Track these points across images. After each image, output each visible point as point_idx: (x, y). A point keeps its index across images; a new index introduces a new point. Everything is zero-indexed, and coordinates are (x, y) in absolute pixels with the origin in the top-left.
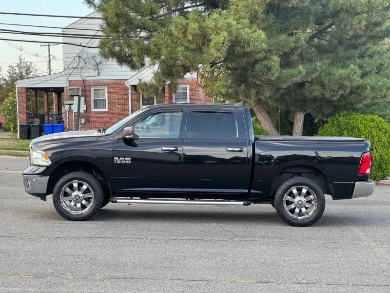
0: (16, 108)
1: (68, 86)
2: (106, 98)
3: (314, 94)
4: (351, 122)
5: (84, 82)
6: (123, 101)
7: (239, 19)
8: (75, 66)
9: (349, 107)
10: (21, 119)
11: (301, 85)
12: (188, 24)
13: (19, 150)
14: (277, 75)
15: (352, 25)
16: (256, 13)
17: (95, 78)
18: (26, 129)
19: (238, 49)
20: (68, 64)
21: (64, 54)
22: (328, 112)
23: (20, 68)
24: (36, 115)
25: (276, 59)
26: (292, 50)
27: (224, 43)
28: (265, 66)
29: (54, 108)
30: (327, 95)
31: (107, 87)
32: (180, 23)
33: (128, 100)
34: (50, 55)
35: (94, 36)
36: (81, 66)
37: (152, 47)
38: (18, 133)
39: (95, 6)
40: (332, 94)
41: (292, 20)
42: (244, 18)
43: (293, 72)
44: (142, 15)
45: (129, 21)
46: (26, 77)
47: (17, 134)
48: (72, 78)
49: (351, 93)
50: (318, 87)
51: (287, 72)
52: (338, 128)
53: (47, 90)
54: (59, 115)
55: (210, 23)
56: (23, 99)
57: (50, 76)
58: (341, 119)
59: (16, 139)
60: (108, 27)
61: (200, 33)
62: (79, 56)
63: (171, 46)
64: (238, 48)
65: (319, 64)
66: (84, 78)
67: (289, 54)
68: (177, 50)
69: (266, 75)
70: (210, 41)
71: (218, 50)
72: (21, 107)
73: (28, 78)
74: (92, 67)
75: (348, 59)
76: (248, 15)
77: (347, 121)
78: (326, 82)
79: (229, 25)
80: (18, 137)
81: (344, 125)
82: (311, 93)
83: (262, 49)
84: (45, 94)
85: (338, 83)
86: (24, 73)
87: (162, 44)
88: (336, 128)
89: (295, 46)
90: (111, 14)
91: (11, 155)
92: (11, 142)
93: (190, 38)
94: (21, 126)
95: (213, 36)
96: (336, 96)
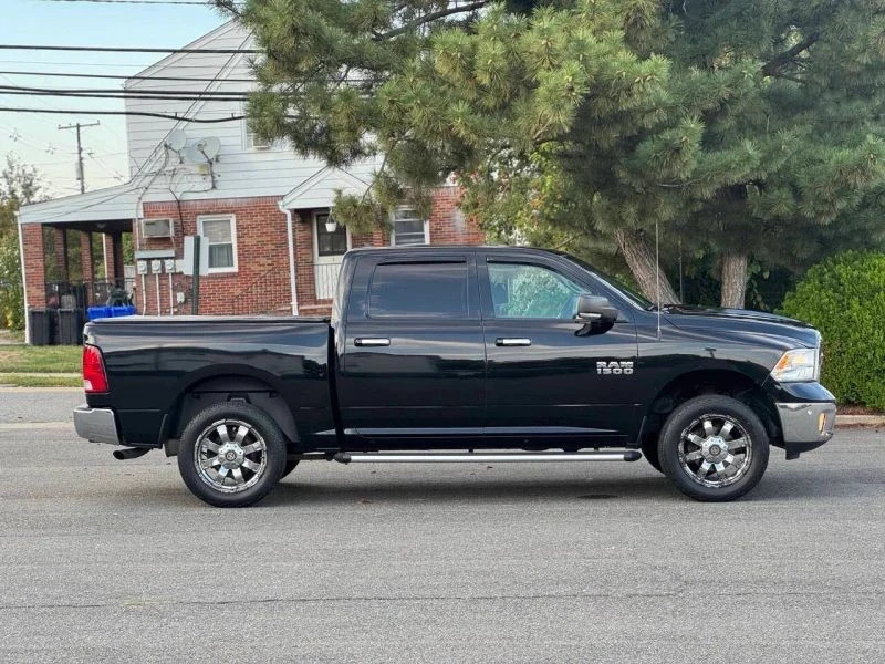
0: (20, 272)
1: (141, 215)
2: (234, 242)
3: (774, 211)
4: (868, 275)
5: (179, 207)
6: (273, 247)
7: (601, 30)
8: (156, 169)
9: (857, 240)
10: (32, 297)
11: (738, 191)
12: (474, 46)
13: (37, 371)
14: (694, 164)
15: (865, 40)
16: (639, 15)
17: (205, 196)
18: (46, 321)
19: (603, 106)
20: (141, 163)
21: (129, 141)
22: (803, 255)
23: (10, 182)
24: (66, 288)
25: (694, 125)
26: (723, 105)
27: (572, 89)
28: (667, 145)
29: (105, 269)
30: (809, 214)
31: (233, 215)
32: (456, 44)
33: (286, 243)
34: (80, 150)
35: (200, 93)
36: (172, 168)
37: (385, 107)
38: (27, 331)
39: (234, 11)
40: (821, 209)
41: (720, 31)
42: (611, 28)
43: (728, 158)
44: (354, 30)
45: (323, 46)
46: (25, 202)
47: (24, 334)
48: (150, 198)
49: (864, 205)
50: (786, 193)
51: (714, 158)
52: (835, 292)
53: (89, 227)
54: (118, 286)
55: (532, 41)
56: (37, 249)
57: (83, 198)
58: (841, 269)
59: (25, 346)
60: (272, 61)
61: (507, 69)
62: (166, 146)
63: (432, 102)
64: (602, 102)
65: (786, 136)
66: (178, 195)
67: (716, 113)
68: (450, 110)
69: (669, 166)
70: (537, 84)
71: (558, 108)
72: (33, 270)
73: (29, 203)
74: (196, 170)
75: (850, 123)
76: (619, 21)
77: (856, 273)
78: (803, 182)
79: (582, 45)
80: (27, 341)
81: (850, 283)
82: (767, 208)
83: (659, 104)
84: (83, 237)
85: (835, 183)
86: (19, 193)
87: (410, 99)
88: (830, 292)
89: (731, 95)
90: (278, 28)
91: (18, 383)
92: (14, 354)
93: (485, 80)
94: (33, 314)
95: (542, 73)
96: (828, 213)
